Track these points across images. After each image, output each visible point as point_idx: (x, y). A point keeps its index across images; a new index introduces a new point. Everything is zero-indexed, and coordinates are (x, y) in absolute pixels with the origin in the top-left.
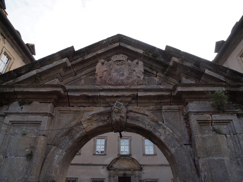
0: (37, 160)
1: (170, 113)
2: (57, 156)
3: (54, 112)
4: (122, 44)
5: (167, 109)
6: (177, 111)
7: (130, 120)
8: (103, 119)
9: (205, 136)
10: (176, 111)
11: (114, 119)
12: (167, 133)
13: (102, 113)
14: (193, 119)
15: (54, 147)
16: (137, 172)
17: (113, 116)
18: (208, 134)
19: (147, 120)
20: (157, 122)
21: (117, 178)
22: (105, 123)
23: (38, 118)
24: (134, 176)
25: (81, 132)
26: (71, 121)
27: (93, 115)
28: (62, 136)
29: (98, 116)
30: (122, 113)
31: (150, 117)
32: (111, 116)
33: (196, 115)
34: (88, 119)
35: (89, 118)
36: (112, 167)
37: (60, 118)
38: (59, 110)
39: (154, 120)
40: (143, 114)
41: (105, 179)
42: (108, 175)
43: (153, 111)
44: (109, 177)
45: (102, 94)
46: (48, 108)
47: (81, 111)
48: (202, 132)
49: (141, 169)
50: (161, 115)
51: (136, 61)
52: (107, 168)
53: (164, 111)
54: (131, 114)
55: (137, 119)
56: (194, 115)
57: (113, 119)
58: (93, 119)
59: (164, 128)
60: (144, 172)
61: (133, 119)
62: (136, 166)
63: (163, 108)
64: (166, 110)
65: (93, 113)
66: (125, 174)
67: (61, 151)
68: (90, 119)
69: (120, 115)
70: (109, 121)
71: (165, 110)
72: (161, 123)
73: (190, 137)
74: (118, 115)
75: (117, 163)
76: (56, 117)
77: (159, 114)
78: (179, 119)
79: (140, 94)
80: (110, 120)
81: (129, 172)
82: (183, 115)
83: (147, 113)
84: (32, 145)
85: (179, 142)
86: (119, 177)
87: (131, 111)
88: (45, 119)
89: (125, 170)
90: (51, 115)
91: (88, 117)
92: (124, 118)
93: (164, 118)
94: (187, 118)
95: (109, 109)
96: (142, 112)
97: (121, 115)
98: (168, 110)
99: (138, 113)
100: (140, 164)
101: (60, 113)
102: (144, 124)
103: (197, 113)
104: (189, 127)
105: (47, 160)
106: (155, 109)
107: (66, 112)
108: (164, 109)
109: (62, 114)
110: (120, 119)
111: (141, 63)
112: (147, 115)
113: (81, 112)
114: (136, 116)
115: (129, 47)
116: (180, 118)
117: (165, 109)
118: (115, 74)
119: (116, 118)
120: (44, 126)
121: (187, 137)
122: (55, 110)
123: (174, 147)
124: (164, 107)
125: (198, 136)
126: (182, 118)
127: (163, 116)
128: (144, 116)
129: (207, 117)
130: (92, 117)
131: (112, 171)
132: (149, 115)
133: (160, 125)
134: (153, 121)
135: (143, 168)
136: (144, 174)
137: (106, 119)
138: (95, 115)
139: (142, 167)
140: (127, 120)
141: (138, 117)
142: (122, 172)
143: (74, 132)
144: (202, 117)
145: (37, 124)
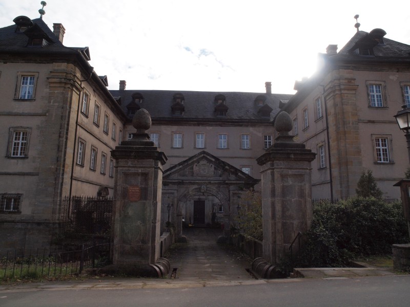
4: (205, 155)
7: (208, 191)
9: (234, 198)
13: (197, 188)
14: (231, 192)
18: (236, 198)
23: (173, 191)
24: (208, 200)
26: (185, 191)
40: (213, 189)
45: (197, 181)
46: (175, 187)
47: (189, 187)
50: (220, 189)
51: (211, 165)
54: (208, 189)
55: (210, 191)
59: (220, 195)
65: (193, 188)
76: (179, 190)
77: (218, 189)
79: (212, 182)
81: (204, 197)
84: (173, 201)
86: (194, 201)
88: (176, 191)
93: (221, 191)
94: (229, 191)
95: (199, 186)
97: (204, 190)
99: (211, 188)
102: (213, 192)
103: (233, 190)
104: (229, 194)
106: (218, 187)
111: (213, 166)
115: (208, 157)
118: (202, 171)
120: (176, 194)
124: (221, 186)
125: (232, 198)
126: (227, 191)
129: (236, 191)
132: (215, 189)
142: (197, 197)
144: (234, 192)
145: (173, 193)
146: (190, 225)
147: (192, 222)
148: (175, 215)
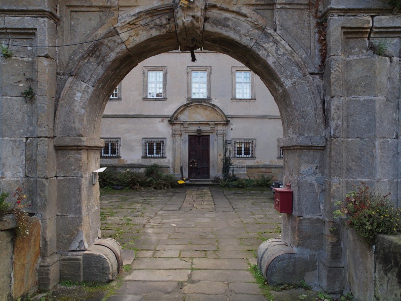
0: (44, 101)
1: (291, 11)
2: (79, 95)
3: (58, 9)
5: (286, 4)
6: (306, 7)
7: (211, 26)
8: (158, 22)
9: (351, 58)
10: (302, 7)
11: (180, 22)
12: (281, 51)
13: (156, 9)
14: (336, 25)
15: (70, 79)
16: (220, 128)
17: (178, 15)
18: (359, 54)
19: (245, 26)
20: (263, 29)
21: (186, 137)
22: (164, 31)
24: (215, 133)
25: (118, 50)
26: (96, 29)
27: (139, 15)
28: (83, 58)
29: (148, 16)
30: (196, 11)
31: (250, 19)
32: (173, 17)
33: (343, 17)
34: (129, 23)
35: (130, 20)
36: (177, 119)
37: (72, 23)
38: (67, 6)
39: (257, 24)
40: (238, 13)
41: (165, 138)
42: (171, 132)
43: (257, 8)
44: (174, 135)
47: (114, 7)
48: (347, 51)
49: (227, 123)
50: (273, 16)
52: (169, 121)
53: (279, 7)
54: (214, 13)
55: (224, 23)
56: (339, 16)
57: (178, 22)
58: (138, 23)
59: (276, 42)
60: (232, 127)
61: (217, 22)
62: (218, 118)
63: (277, 2)
64: (284, 6)
65: (137, 10)
66: (199, 131)
67: (84, 85)
68: (133, 24)
69: (191, 15)
70: (170, 27)
71: (281, 6)
72: (270, 31)
73: (323, 61)
74: (188, 13)
75: (186, 112)
76: (64, 19)
77: (268, 13)
78: (306, 24)
80: (172, 25)
81: (207, 128)
82: (316, 17)
83: (244, 10)
84: (28, 75)
85: (300, 69)
86: (189, 136)
87: (214, 6)
88: (43, 25)
89: (201, 124)
90: (52, 16)
91: (128, 20)
92: (199, 20)
93: (277, 23)
94: (322, 24)
95: (169, 1)
96: (235, 8)
97: (193, 14)
98: (287, 6)
99: (227, 10)
100: (226, 114)
101: (71, 11)
102: (237, 32)
103: (346, 12)
104: (323, 42)
105: (61, 102)
106: (262, 3)
107: (83, 9)
108: (280, 4)
109: (75, 13)
110: (192, 22)
112: (245, 16)
113: (114, 9)
114: (223, 17)
116: (310, 23)
117: (282, 4)
119: (184, 21)
120: (44, 38)
121: (318, 60)
122: (58, 6)
123: (291, 77)
126: (313, 22)
127: (277, 17)
128: (238, 17)
129: (365, 20)
130: (135, 19)
131: (177, 127)
132: (248, 15)
133: (268, 35)
134: (256, 27)
135: (231, 122)
136: (232, 131)
137: (164, 22)
138: (142, 14)
139: (229, 119)
140: (206, 24)
141: (226, 19)
142: (194, 128)
143: (104, 49)
144: (353, 22)
145: (29, 34)
146: (181, 182)
147: (186, 174)
148: (46, 147)
